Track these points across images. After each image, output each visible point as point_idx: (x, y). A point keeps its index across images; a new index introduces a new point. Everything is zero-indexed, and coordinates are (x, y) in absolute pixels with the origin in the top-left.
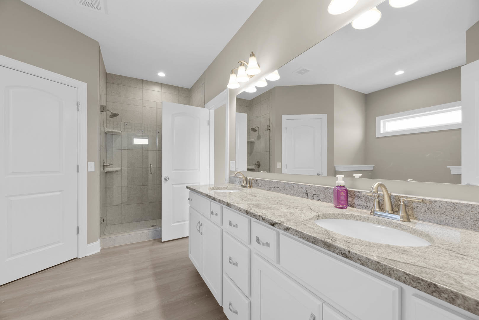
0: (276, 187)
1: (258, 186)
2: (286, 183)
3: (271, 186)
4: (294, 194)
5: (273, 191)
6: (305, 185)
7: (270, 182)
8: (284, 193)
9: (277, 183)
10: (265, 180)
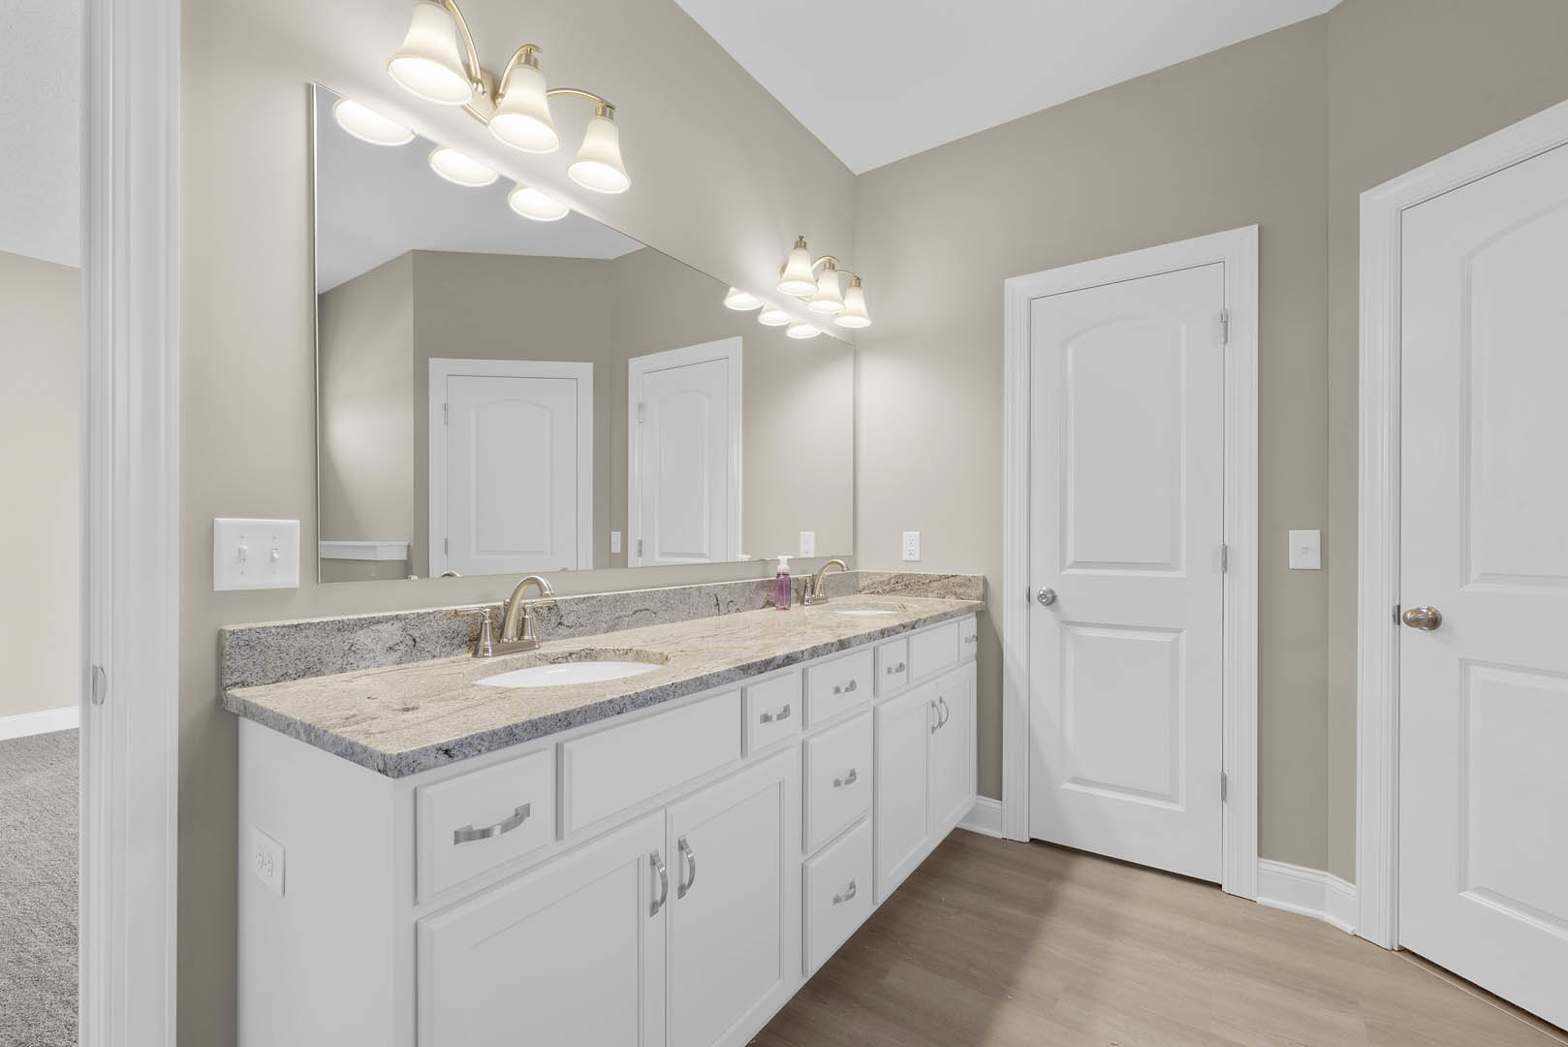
0: (641, 611)
1: (561, 630)
2: (670, 590)
3: (621, 614)
4: (692, 614)
5: (630, 626)
6: (714, 587)
7: (616, 599)
8: (666, 621)
9: (643, 597)
10: (593, 598)
